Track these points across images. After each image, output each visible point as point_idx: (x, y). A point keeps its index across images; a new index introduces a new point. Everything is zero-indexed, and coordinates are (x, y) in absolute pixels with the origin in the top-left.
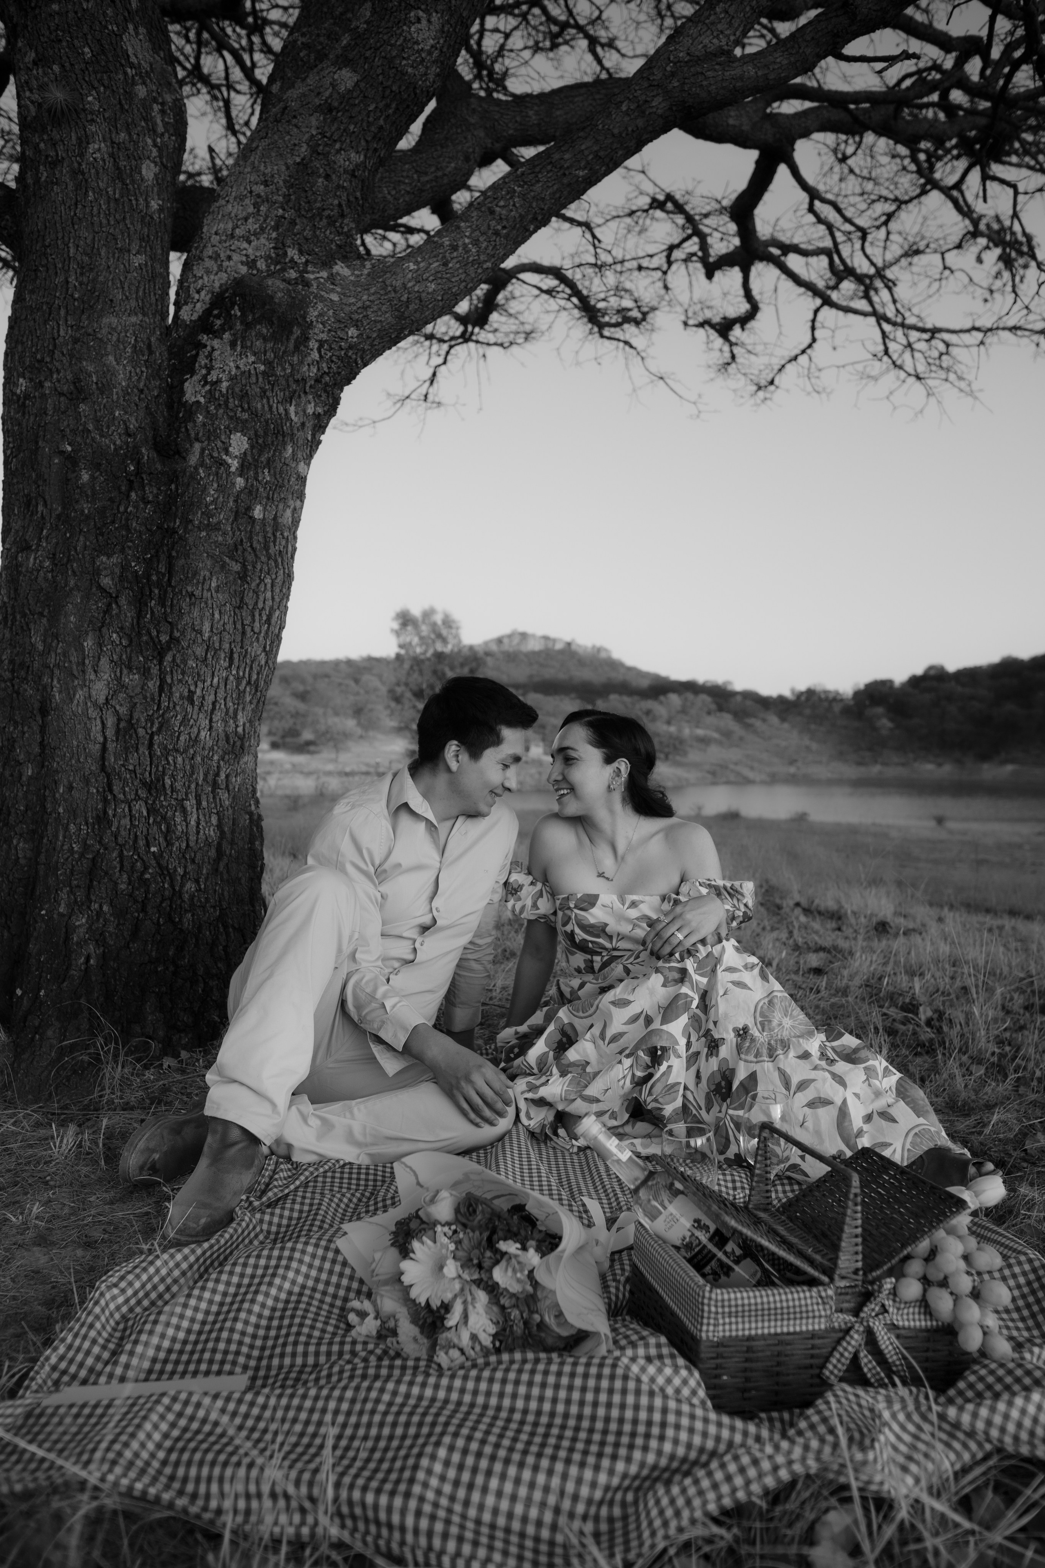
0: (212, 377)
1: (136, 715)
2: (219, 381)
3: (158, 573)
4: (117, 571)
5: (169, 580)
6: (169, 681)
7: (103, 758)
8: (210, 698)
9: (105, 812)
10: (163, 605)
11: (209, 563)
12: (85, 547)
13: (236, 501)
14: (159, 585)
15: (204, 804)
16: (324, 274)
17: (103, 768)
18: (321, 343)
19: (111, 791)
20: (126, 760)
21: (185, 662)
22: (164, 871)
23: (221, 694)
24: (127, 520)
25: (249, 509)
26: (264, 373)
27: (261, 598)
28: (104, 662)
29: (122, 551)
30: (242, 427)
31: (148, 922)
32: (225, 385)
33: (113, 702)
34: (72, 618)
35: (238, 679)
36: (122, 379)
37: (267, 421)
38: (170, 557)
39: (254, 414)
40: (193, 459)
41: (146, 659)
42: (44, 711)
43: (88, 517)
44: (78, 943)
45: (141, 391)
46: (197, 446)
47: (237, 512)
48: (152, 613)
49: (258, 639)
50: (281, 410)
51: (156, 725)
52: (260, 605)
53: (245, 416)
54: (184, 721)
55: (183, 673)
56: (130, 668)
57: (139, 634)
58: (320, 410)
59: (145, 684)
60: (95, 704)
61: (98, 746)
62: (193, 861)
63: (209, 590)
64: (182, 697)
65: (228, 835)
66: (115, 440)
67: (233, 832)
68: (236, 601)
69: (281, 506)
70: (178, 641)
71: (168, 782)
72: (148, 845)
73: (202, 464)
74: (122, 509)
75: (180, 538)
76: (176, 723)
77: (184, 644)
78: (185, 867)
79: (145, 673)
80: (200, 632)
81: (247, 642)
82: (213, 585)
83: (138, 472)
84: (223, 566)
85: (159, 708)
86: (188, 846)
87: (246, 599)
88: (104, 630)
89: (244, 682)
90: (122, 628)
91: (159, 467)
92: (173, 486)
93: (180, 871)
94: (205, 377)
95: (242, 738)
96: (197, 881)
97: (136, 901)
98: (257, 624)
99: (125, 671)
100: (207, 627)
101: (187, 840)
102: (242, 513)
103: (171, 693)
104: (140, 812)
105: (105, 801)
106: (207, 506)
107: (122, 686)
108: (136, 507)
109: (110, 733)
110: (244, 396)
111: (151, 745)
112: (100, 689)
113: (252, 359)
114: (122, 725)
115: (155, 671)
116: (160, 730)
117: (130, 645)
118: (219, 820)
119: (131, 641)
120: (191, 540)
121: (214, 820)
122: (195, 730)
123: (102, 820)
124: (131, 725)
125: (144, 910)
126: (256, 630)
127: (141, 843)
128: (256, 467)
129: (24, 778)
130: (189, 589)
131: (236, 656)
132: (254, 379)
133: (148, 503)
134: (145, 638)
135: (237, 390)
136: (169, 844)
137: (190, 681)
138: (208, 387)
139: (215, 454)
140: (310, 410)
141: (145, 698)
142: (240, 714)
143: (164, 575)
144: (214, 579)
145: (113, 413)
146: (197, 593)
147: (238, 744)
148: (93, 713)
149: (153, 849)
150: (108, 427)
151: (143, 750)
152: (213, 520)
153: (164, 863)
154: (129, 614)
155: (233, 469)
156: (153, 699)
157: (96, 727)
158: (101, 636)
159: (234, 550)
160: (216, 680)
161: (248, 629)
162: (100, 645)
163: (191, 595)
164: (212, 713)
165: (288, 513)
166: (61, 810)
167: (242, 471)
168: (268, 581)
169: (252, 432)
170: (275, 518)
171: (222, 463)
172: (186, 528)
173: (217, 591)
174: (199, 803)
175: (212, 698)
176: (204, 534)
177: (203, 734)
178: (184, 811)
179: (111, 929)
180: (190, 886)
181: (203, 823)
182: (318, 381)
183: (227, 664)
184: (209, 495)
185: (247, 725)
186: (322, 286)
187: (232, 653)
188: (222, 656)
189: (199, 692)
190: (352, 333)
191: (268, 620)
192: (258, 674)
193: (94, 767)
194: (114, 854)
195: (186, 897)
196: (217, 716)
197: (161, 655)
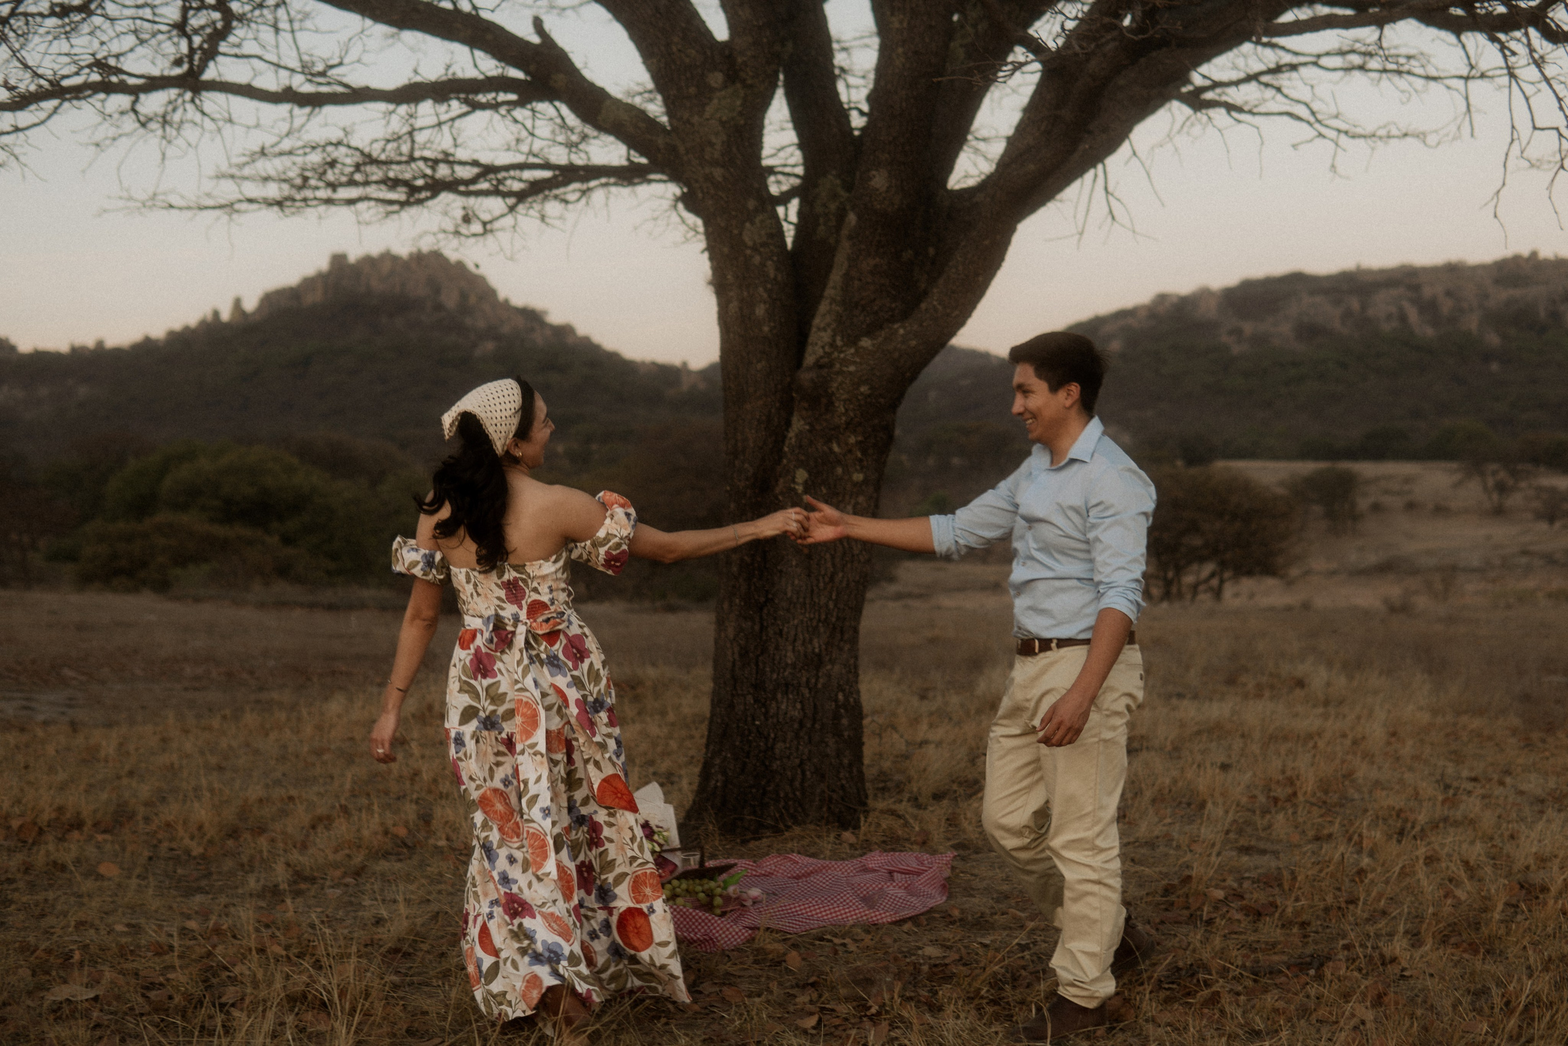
1: (749, 646)
4: (738, 562)
5: (765, 565)
6: (766, 624)
7: (733, 671)
8: (793, 633)
9: (733, 702)
10: (762, 580)
11: (791, 550)
14: (759, 568)
15: (790, 696)
16: (852, 350)
17: (733, 676)
18: (845, 401)
19: (735, 689)
20: (744, 672)
21: (776, 612)
22: (762, 736)
23: (799, 629)
26: (810, 431)
27: (824, 568)
28: (733, 616)
30: (802, 465)
36: (751, 442)
37: (817, 458)
38: (764, 551)
39: (809, 456)
40: (777, 490)
41: (754, 612)
45: (761, 449)
46: (781, 480)
48: (756, 586)
50: (826, 448)
51: (760, 651)
52: (823, 572)
53: (804, 458)
54: (777, 648)
55: (775, 619)
56: (745, 619)
57: (749, 599)
58: (860, 438)
59: (753, 628)
62: (782, 730)
64: (775, 633)
65: (810, 715)
70: (772, 600)
72: (754, 720)
73: (782, 493)
76: (772, 649)
77: (776, 602)
78: (776, 733)
79: (753, 621)
80: (786, 594)
82: (794, 563)
85: (761, 641)
86: (778, 721)
93: (772, 735)
96: (784, 741)
98: (821, 585)
100: (790, 588)
101: (778, 718)
103: (768, 632)
104: (750, 701)
105: (733, 695)
109: (736, 656)
110: (800, 447)
111: (757, 665)
113: (802, 422)
114: (742, 651)
115: (758, 619)
116: (762, 653)
117: (745, 606)
118: (802, 706)
119: (746, 603)
121: (799, 706)
122: (784, 652)
123: (731, 706)
124: (747, 652)
125: (748, 757)
127: (749, 719)
134: (752, 601)
136: (767, 719)
137: (780, 623)
139: (787, 485)
140: (852, 440)
141: (754, 635)
148: (728, 645)
149: (756, 723)
151: (753, 666)
153: (762, 731)
154: (744, 587)
155: (800, 491)
156: (757, 636)
157: (729, 653)
160: (796, 622)
163: (781, 571)
164: (795, 640)
168: (828, 556)
169: (808, 467)
171: (794, 490)
174: (787, 696)
177: (789, 654)
178: (777, 702)
180: (780, 746)
181: (790, 708)
182: (848, 424)
185: (824, 647)
186: (845, 362)
187: (805, 604)
188: (798, 606)
189: (785, 629)
190: (864, 389)
191: (832, 579)
192: (827, 615)
193: (728, 676)
194: (735, 726)
195: (777, 751)
196: (798, 643)
197: (761, 610)
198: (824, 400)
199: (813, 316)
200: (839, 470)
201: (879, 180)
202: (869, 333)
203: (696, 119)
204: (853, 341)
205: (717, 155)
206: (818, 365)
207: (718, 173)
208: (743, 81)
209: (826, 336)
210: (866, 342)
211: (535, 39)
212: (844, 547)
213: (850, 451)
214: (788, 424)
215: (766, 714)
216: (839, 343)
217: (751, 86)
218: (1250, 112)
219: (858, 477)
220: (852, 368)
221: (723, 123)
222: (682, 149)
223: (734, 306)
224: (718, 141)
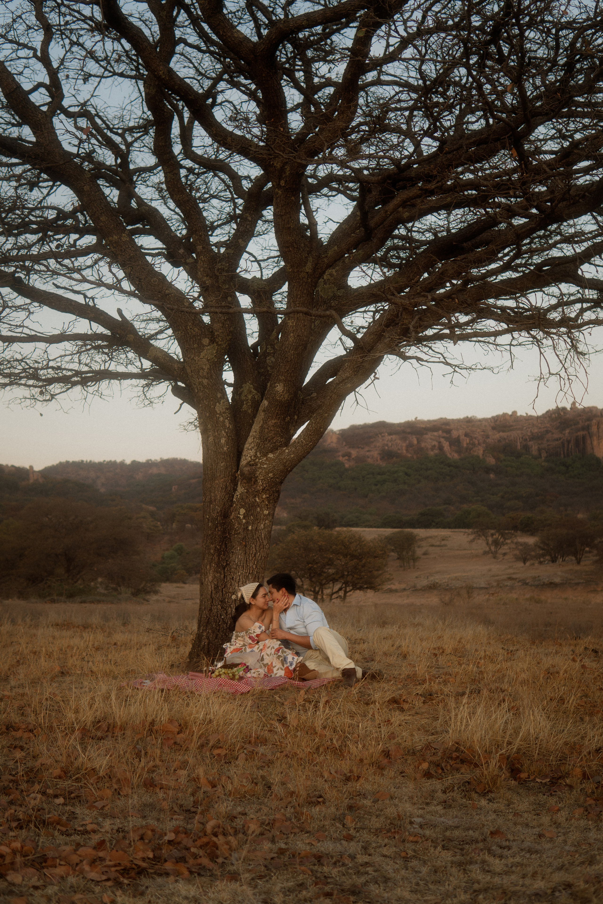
0: (237, 494)
1: (219, 584)
3: (223, 548)
5: (226, 549)
6: (226, 575)
7: (212, 595)
9: (211, 608)
10: (225, 556)
11: (237, 543)
13: (244, 526)
14: (224, 550)
16: (265, 459)
17: (211, 597)
18: (262, 480)
19: (213, 603)
20: (216, 595)
21: (231, 569)
22: (224, 622)
23: (241, 577)
24: (216, 535)
25: (247, 527)
26: (246, 492)
28: (211, 572)
29: (215, 543)
30: (243, 507)
31: (220, 635)
32: (239, 496)
33: (213, 581)
34: (205, 561)
36: (219, 497)
37: (249, 504)
38: (226, 544)
40: (232, 517)
41: (221, 570)
45: (223, 500)
46: (233, 513)
47: (244, 529)
48: (222, 558)
49: (251, 562)
50: (253, 500)
52: (251, 552)
53: (244, 504)
55: (230, 572)
56: (217, 572)
57: (219, 564)
58: (267, 496)
59: (221, 576)
61: (210, 592)
64: (230, 579)
66: (215, 515)
68: (244, 552)
69: (259, 524)
70: (229, 564)
71: (226, 600)
72: (221, 616)
73: (234, 518)
75: (229, 538)
76: (229, 585)
77: (231, 565)
79: (221, 573)
80: (235, 562)
81: (248, 563)
82: (238, 549)
83: (217, 524)
84: (241, 544)
85: (224, 582)
87: (247, 552)
88: (211, 563)
89: (248, 573)
90: (215, 563)
91: (222, 521)
92: (226, 525)
93: (229, 622)
97: (217, 629)
98: (251, 558)
100: (237, 560)
102: (246, 529)
103: (227, 578)
104: (219, 608)
105: (212, 605)
106: (236, 529)
107: (215, 577)
108: (217, 532)
109: (213, 589)
110: (242, 499)
112: (210, 578)
113: (243, 489)
115: (223, 572)
116: (224, 587)
119: (217, 566)
120: (232, 538)
123: (211, 610)
124: (218, 587)
125: (219, 632)
127: (219, 615)
128: (248, 516)
130: (232, 551)
132: (244, 494)
133: (219, 531)
138: (236, 497)
139: (237, 515)
140: (264, 496)
141: (221, 579)
144: (239, 547)
145: (215, 507)
146: (234, 551)
148: (209, 584)
152: (238, 532)
153: (224, 620)
154: (217, 559)
155: (242, 518)
158: (211, 565)
159: (244, 539)
161: (248, 559)
165: (262, 525)
167: (244, 518)
169: (246, 508)
170: (256, 528)
171: (238, 517)
172: (230, 536)
176: (236, 536)
178: (231, 607)
182: (263, 489)
184: (236, 526)
186: (262, 463)
188: (241, 567)
189: (235, 577)
190: (271, 475)
192: (253, 571)
193: (209, 597)
194: (212, 618)
197: (224, 569)
198: (253, 479)
199: (244, 443)
200: (259, 509)
201: (280, 388)
202: (272, 452)
203: (196, 358)
204: (265, 455)
205: (205, 374)
206: (249, 464)
207: (205, 381)
208: (217, 343)
209: (252, 453)
210: (271, 455)
211: (119, 319)
213: (263, 501)
214: (235, 490)
215: (226, 613)
216: (258, 454)
217: (220, 345)
218: (426, 361)
219: (266, 512)
220: (265, 466)
221: (208, 360)
222: (189, 371)
223: (211, 439)
224: (206, 368)
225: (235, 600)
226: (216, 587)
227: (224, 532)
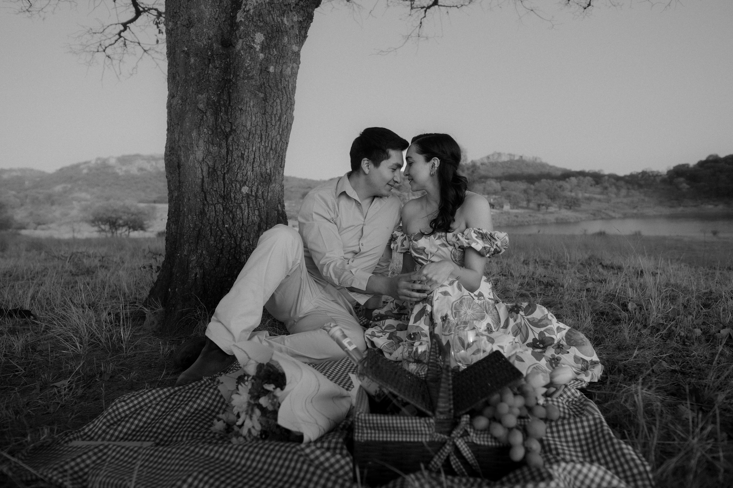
0: (247, 9)
1: (216, 166)
2: (249, 10)
3: (224, 100)
4: (205, 100)
5: (230, 103)
6: (231, 149)
7: (202, 186)
9: (204, 210)
10: (227, 115)
11: (249, 94)
12: (193, 92)
13: (260, 65)
14: (224, 105)
15: (251, 205)
17: (202, 190)
19: (206, 200)
20: (213, 186)
21: (238, 140)
22: (231, 235)
23: (257, 154)
24: (208, 77)
25: (267, 68)
26: (268, 3)
27: (275, 109)
28: (201, 143)
29: (208, 91)
30: (260, 29)
31: (224, 259)
32: (252, 11)
33: (205, 160)
34: (188, 124)
35: (266, 147)
36: (207, 15)
37: (272, 26)
38: (229, 93)
39: (266, 23)
40: (238, 47)
41: (220, 139)
42: (179, 166)
43: (193, 78)
44: (192, 268)
45: (217, 19)
46: (241, 41)
47: (261, 70)
48: (222, 118)
49: (274, 129)
50: (279, 20)
51: (226, 169)
52: (275, 112)
53: (262, 24)
54: (240, 168)
55: (238, 145)
56: (213, 144)
57: (216, 129)
58: (301, 19)
59: (220, 151)
60: (198, 161)
61: (200, 180)
62: (246, 231)
63: (249, 107)
64: (238, 157)
65: (265, 220)
66: (203, 42)
67: (267, 218)
68: (262, 111)
69: (284, 66)
70: (235, 131)
71: (232, 195)
72: (224, 224)
73: (242, 49)
74: (206, 72)
75: (234, 83)
76: (235, 168)
77: (238, 132)
78: (242, 234)
79: (220, 146)
80: (246, 126)
81: (269, 130)
82: (252, 104)
83: (212, 55)
84: (256, 95)
85: (227, 162)
86: (243, 224)
87: (267, 110)
88: (201, 128)
89: (268, 149)
90: (208, 126)
91: (221, 51)
92: (228, 60)
93: (240, 236)
94: (244, 9)
95: (270, 175)
96: (248, 240)
97: (218, 249)
98: (273, 122)
99: (211, 146)
100: (249, 124)
101: (243, 221)
102: (264, 70)
103: (232, 155)
104: (220, 209)
105: (204, 204)
106: (246, 68)
107: (210, 152)
108: (212, 71)
109: (205, 174)
110: (260, 15)
111: (224, 179)
112: (200, 154)
114: (210, 170)
115: (224, 145)
116: (228, 171)
117: (212, 134)
118: (259, 212)
119: (213, 132)
120: (239, 85)
121: (257, 213)
122: (245, 171)
123: (203, 213)
124: (215, 170)
125: (222, 253)
126: (273, 124)
127: (220, 223)
128: (269, 48)
129: (174, 197)
130: (240, 107)
131: (263, 137)
132: (264, 6)
133: (217, 68)
134: (219, 130)
135: (257, 13)
136: (234, 223)
137: (242, 149)
138: (245, 13)
139: (248, 43)
140: (295, 19)
141: (220, 157)
142: (268, 164)
143: (226, 101)
144: (252, 102)
145: (203, 31)
146: (244, 108)
147: (268, 177)
148: (197, 165)
149: (226, 226)
150: (201, 37)
151: (221, 181)
152: (250, 75)
153: (231, 232)
154: (211, 120)
155: (257, 50)
156: (224, 158)
157: (199, 171)
158: (199, 131)
159: (261, 87)
160: (254, 148)
161: (269, 124)
162: (199, 135)
163: (241, 109)
164: (253, 164)
165: (289, 69)
166: (185, 210)
167: (262, 50)
168: (278, 101)
169: (265, 32)
170: (281, 72)
171: (251, 47)
172: (236, 80)
173: (253, 107)
174: (248, 205)
175: (253, 156)
176: (246, 81)
177: (249, 173)
178: (241, 208)
179: (207, 262)
180: (245, 243)
181: (251, 214)
182: (297, 4)
183: (259, 141)
184: (246, 62)
185: (272, 169)
187: (262, 135)
188: (257, 137)
189: (246, 154)
191: (280, 120)
192: (276, 145)
193: (199, 190)
194: (208, 228)
195: (243, 248)
196: (256, 165)
197: (227, 138)
212: (287, 97)
213: (293, 26)
215: (233, 219)
225: (248, 196)
226: (212, 172)
227: (226, 70)
